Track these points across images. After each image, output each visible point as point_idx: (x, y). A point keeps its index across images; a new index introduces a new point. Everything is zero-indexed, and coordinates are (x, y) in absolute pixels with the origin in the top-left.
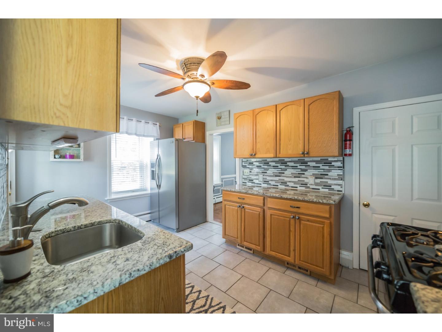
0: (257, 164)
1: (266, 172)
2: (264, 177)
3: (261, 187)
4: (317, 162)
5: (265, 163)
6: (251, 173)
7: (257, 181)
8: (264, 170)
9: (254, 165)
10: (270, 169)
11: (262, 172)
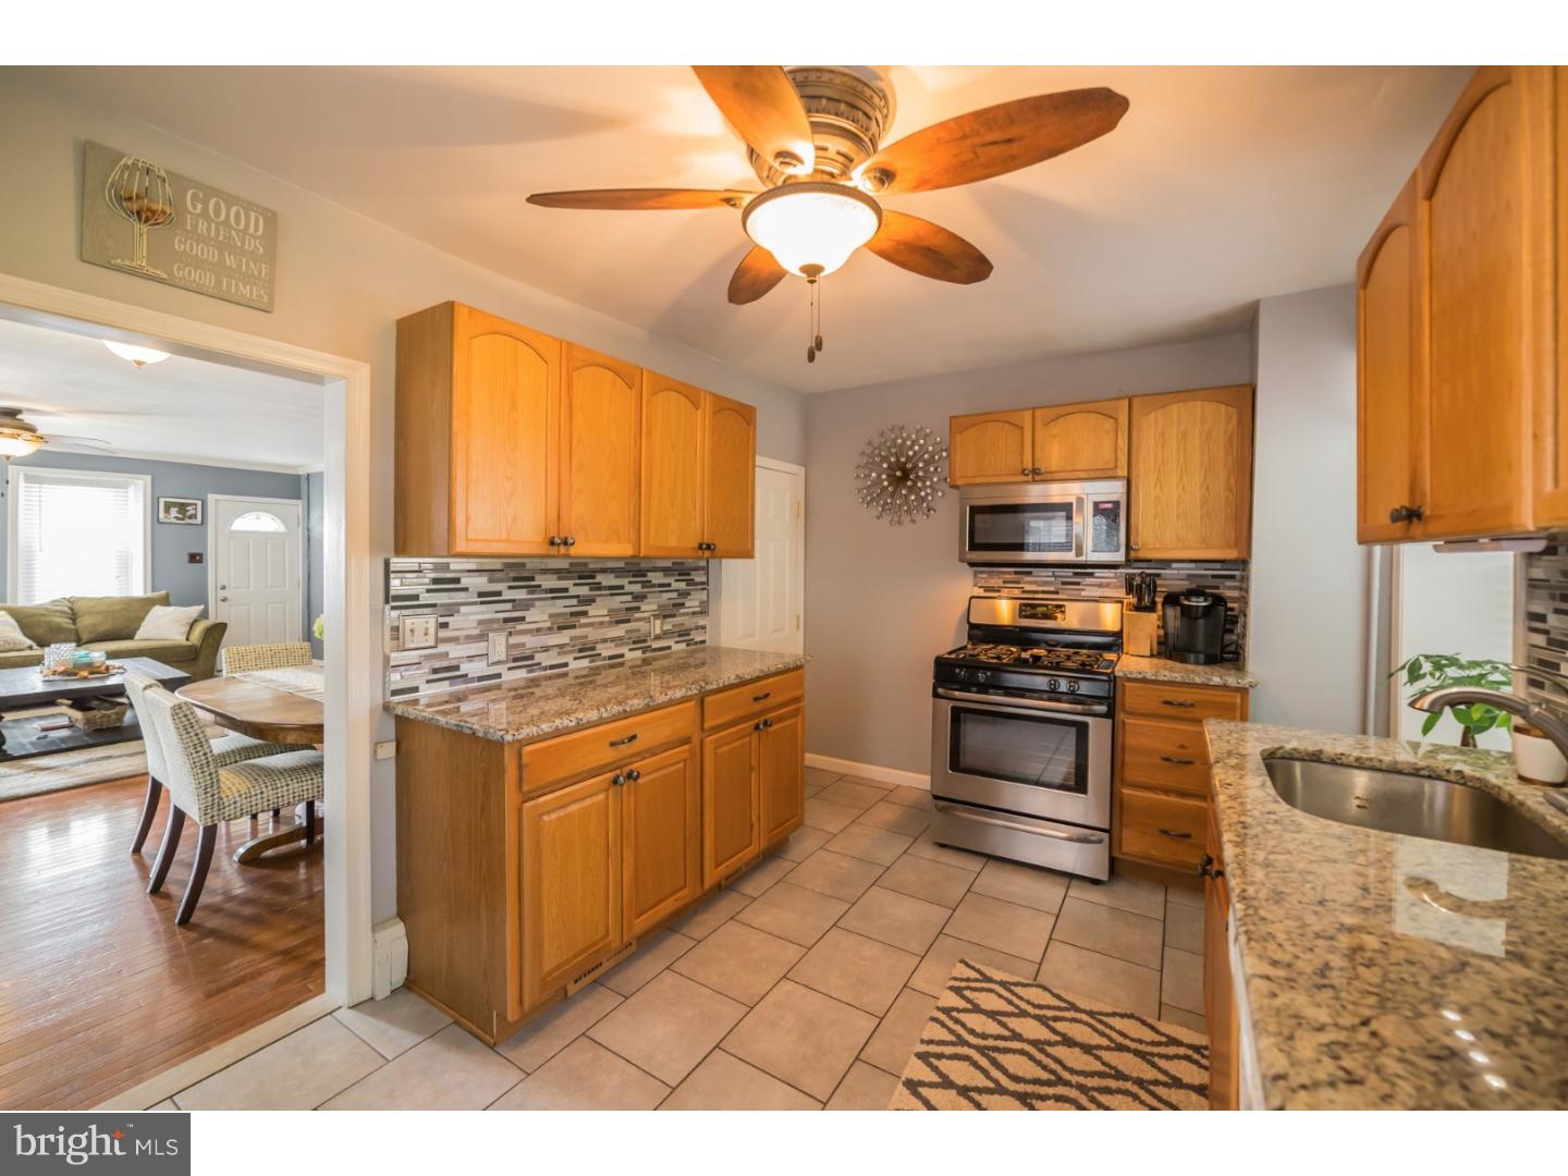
0: (480, 583)
1: (522, 619)
2: (514, 640)
3: (498, 687)
4: (665, 570)
5: (515, 579)
6: (443, 634)
7: (473, 669)
8: (514, 610)
9: (466, 589)
10: (537, 603)
11: (506, 620)
